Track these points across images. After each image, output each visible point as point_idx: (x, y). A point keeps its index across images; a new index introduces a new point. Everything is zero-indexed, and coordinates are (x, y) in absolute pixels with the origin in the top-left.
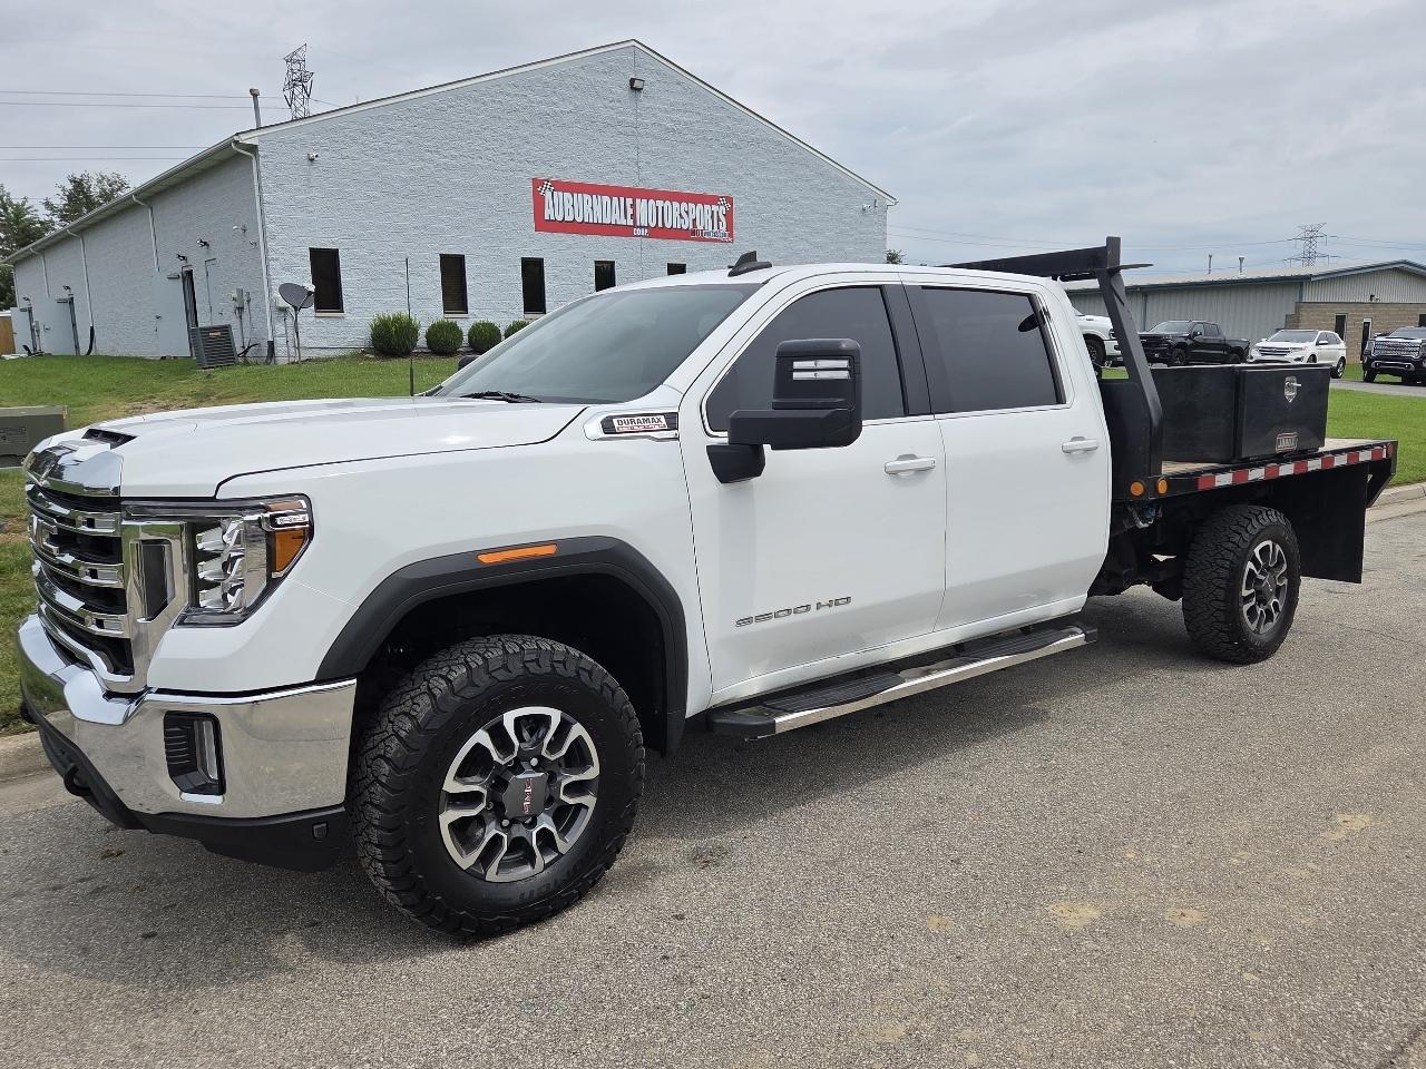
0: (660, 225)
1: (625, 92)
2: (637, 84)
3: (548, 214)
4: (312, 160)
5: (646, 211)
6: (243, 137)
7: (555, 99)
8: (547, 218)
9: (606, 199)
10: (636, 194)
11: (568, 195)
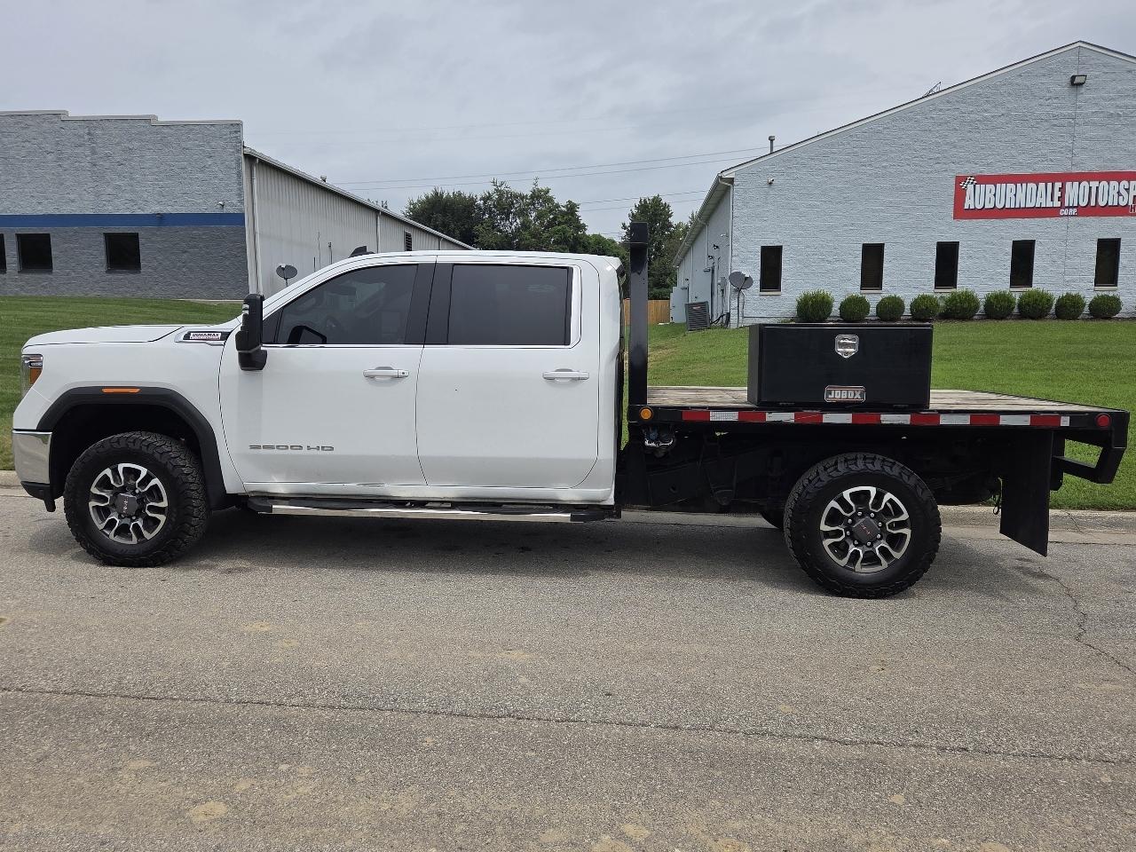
0: (1093, 204)
1: (1065, 89)
2: (1077, 80)
3: (969, 204)
4: (770, 183)
5: (1076, 193)
6: (725, 174)
7: (986, 107)
8: (966, 207)
9: (1032, 185)
10: (1066, 178)
11: (990, 187)
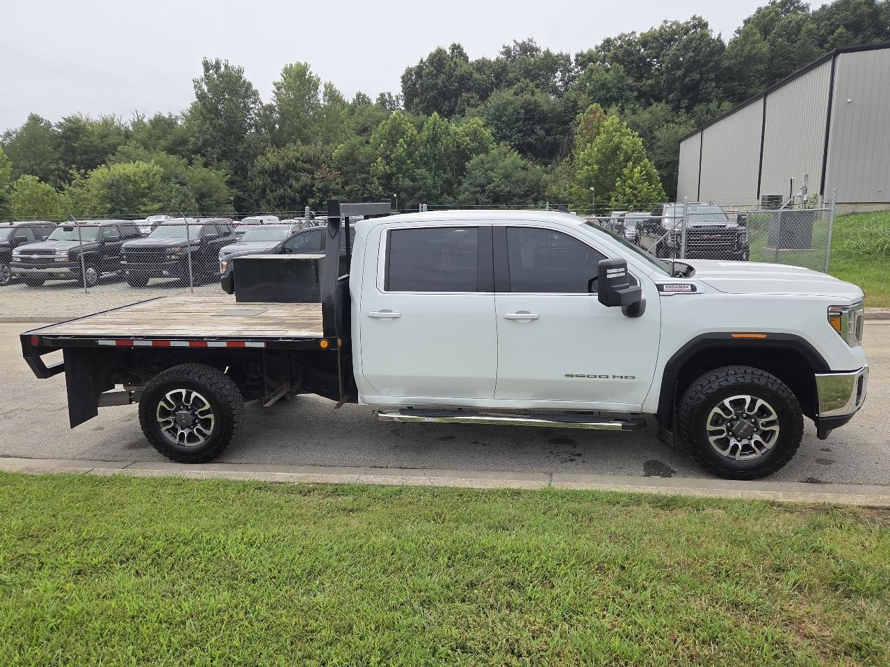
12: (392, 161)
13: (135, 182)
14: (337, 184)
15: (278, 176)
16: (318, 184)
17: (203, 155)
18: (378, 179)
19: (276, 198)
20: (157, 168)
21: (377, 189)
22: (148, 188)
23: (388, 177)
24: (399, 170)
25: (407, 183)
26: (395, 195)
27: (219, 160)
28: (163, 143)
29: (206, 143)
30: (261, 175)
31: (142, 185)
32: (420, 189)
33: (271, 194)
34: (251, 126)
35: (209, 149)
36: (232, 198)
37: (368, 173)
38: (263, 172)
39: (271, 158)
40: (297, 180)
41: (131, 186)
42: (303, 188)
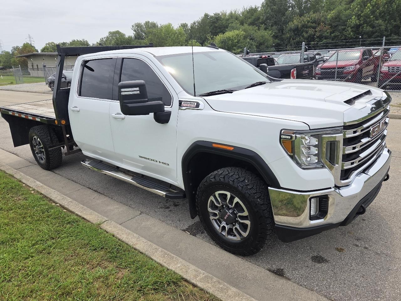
12: (361, 17)
13: (232, 40)
14: (328, 33)
15: (297, 31)
16: (318, 34)
17: (265, 24)
18: (351, 28)
19: (295, 43)
20: (242, 32)
21: (350, 34)
22: (237, 42)
23: (358, 27)
24: (365, 22)
25: (369, 29)
26: (360, 37)
27: (272, 26)
28: (250, 20)
29: (267, 18)
30: (289, 32)
31: (235, 41)
32: (376, 32)
33: (293, 41)
34: (289, 7)
35: (268, 21)
36: (274, 44)
37: (346, 25)
38: (291, 30)
39: (296, 22)
40: (307, 32)
41: (230, 42)
42: (309, 37)
